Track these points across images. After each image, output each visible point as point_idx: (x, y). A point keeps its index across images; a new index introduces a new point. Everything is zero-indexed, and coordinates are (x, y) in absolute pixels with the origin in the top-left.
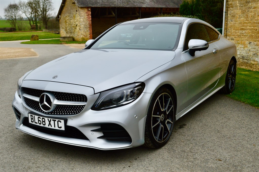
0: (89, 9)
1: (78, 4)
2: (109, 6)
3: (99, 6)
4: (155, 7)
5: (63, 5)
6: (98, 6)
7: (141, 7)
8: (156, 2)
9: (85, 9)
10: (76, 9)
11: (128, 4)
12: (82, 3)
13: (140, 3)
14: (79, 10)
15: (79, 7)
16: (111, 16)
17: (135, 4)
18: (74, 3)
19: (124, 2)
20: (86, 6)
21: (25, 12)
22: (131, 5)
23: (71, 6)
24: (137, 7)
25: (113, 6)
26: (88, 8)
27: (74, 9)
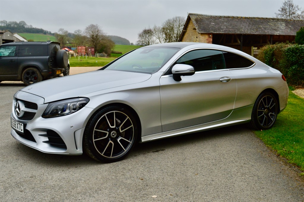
0: (210, 36)
1: (198, 30)
2: (233, 33)
3: (222, 33)
4: (290, 35)
5: (185, 30)
6: (220, 33)
7: (272, 34)
8: (293, 29)
9: (205, 35)
10: (197, 35)
11: (257, 31)
12: (204, 29)
13: (272, 30)
14: (199, 37)
15: (199, 33)
16: (237, 44)
17: (265, 31)
18: (195, 29)
19: (252, 28)
20: (207, 32)
21: (159, 38)
22: (261, 32)
23: (192, 32)
24: (267, 34)
25: (239, 32)
26: (209, 34)
27: (195, 36)
